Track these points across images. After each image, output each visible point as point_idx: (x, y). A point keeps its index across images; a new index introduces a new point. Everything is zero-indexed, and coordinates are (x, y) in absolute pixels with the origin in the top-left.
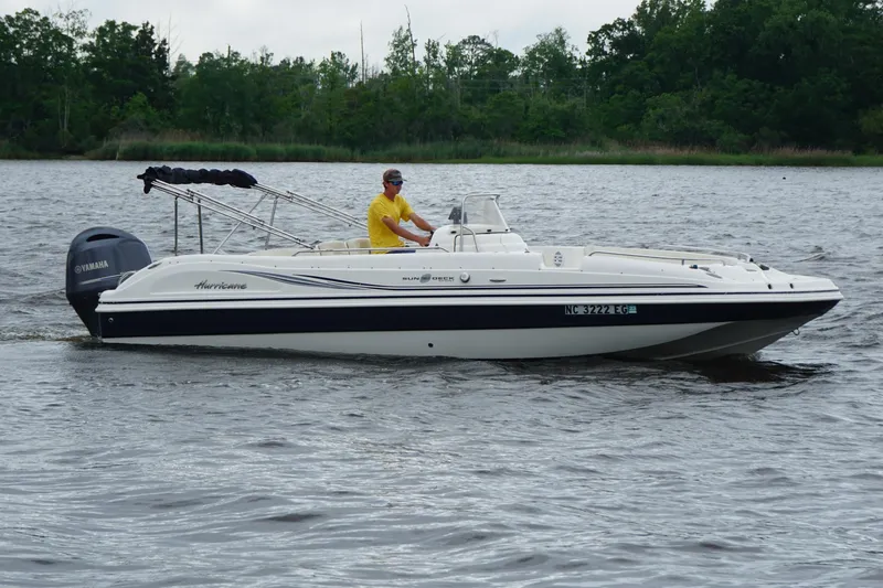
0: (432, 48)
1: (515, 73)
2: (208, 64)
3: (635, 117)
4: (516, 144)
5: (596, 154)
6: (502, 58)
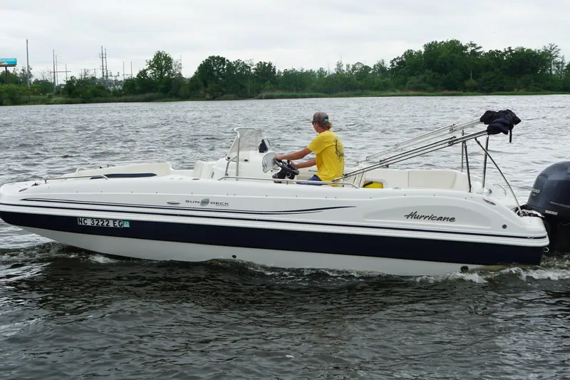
0: (348, 66)
1: (370, 72)
2: (286, 73)
3: (404, 83)
5: (392, 93)
6: (367, 68)
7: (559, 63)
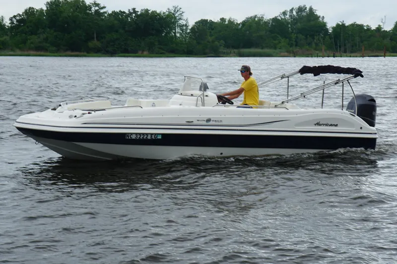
7: (183, 26)
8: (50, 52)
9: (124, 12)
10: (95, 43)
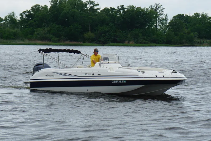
4: (2, 40)
5: (22, 42)
8: (53, 42)
9: (114, 9)
10: (90, 34)
